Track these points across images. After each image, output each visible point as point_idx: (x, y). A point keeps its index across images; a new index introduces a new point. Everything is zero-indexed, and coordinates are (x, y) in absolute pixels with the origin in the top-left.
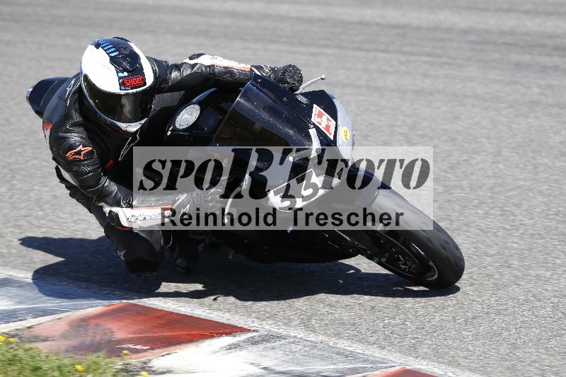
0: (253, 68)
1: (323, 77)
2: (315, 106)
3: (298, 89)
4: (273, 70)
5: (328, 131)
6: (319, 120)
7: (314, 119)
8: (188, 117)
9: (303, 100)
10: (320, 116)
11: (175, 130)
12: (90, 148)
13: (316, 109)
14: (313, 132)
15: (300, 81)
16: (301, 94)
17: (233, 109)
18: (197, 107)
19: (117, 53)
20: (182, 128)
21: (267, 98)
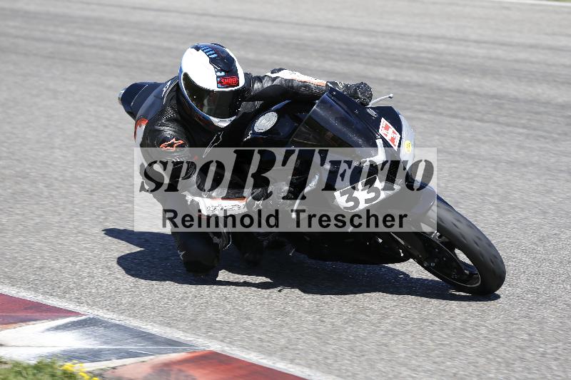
0: (329, 84)
1: (391, 95)
2: (383, 120)
3: (368, 105)
4: (346, 86)
5: (393, 142)
6: (385, 132)
7: (382, 131)
8: (266, 122)
9: (373, 113)
10: (387, 128)
11: (254, 133)
12: (182, 142)
13: (384, 122)
14: (379, 142)
15: (370, 97)
16: (371, 108)
17: (310, 116)
18: (275, 114)
19: (215, 55)
20: (260, 131)
21: (340, 109)
